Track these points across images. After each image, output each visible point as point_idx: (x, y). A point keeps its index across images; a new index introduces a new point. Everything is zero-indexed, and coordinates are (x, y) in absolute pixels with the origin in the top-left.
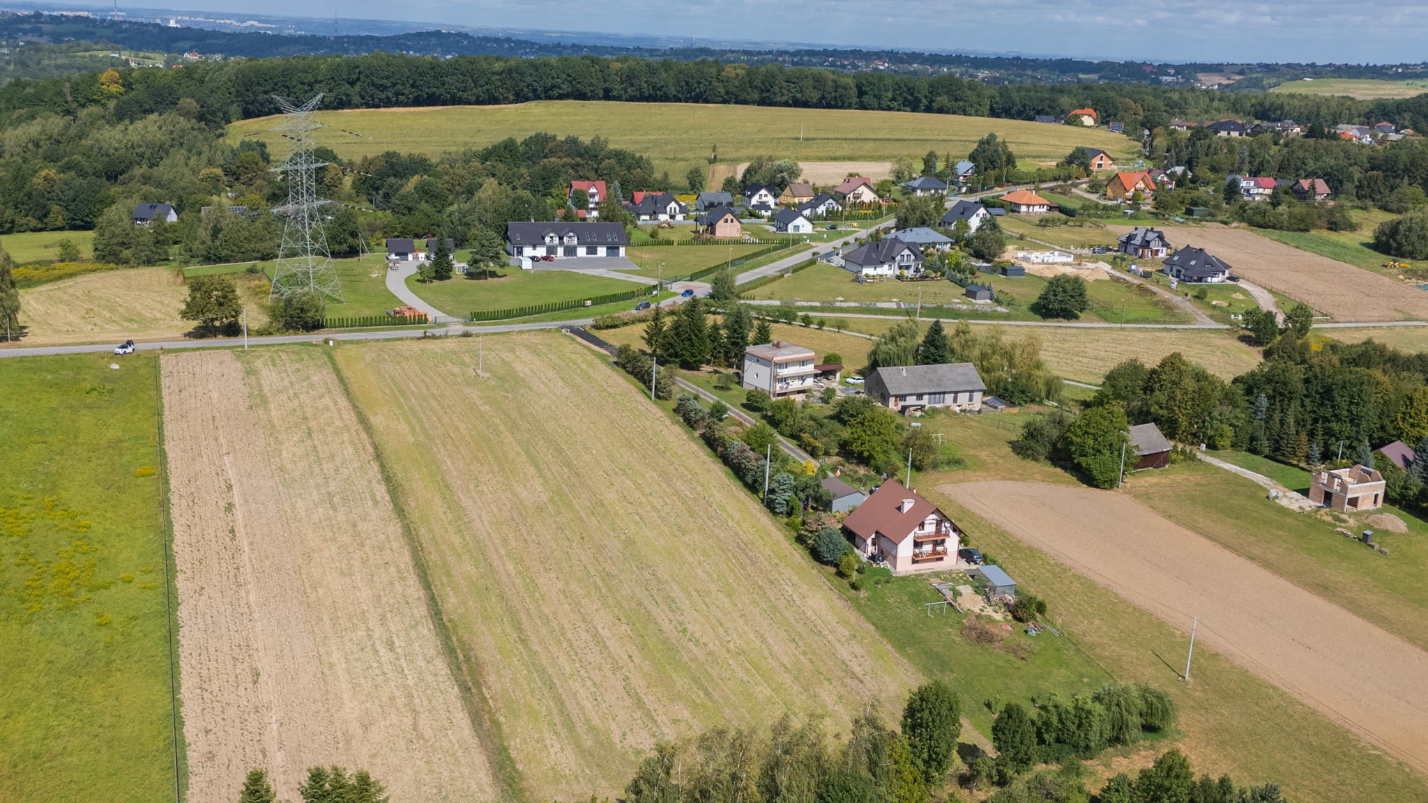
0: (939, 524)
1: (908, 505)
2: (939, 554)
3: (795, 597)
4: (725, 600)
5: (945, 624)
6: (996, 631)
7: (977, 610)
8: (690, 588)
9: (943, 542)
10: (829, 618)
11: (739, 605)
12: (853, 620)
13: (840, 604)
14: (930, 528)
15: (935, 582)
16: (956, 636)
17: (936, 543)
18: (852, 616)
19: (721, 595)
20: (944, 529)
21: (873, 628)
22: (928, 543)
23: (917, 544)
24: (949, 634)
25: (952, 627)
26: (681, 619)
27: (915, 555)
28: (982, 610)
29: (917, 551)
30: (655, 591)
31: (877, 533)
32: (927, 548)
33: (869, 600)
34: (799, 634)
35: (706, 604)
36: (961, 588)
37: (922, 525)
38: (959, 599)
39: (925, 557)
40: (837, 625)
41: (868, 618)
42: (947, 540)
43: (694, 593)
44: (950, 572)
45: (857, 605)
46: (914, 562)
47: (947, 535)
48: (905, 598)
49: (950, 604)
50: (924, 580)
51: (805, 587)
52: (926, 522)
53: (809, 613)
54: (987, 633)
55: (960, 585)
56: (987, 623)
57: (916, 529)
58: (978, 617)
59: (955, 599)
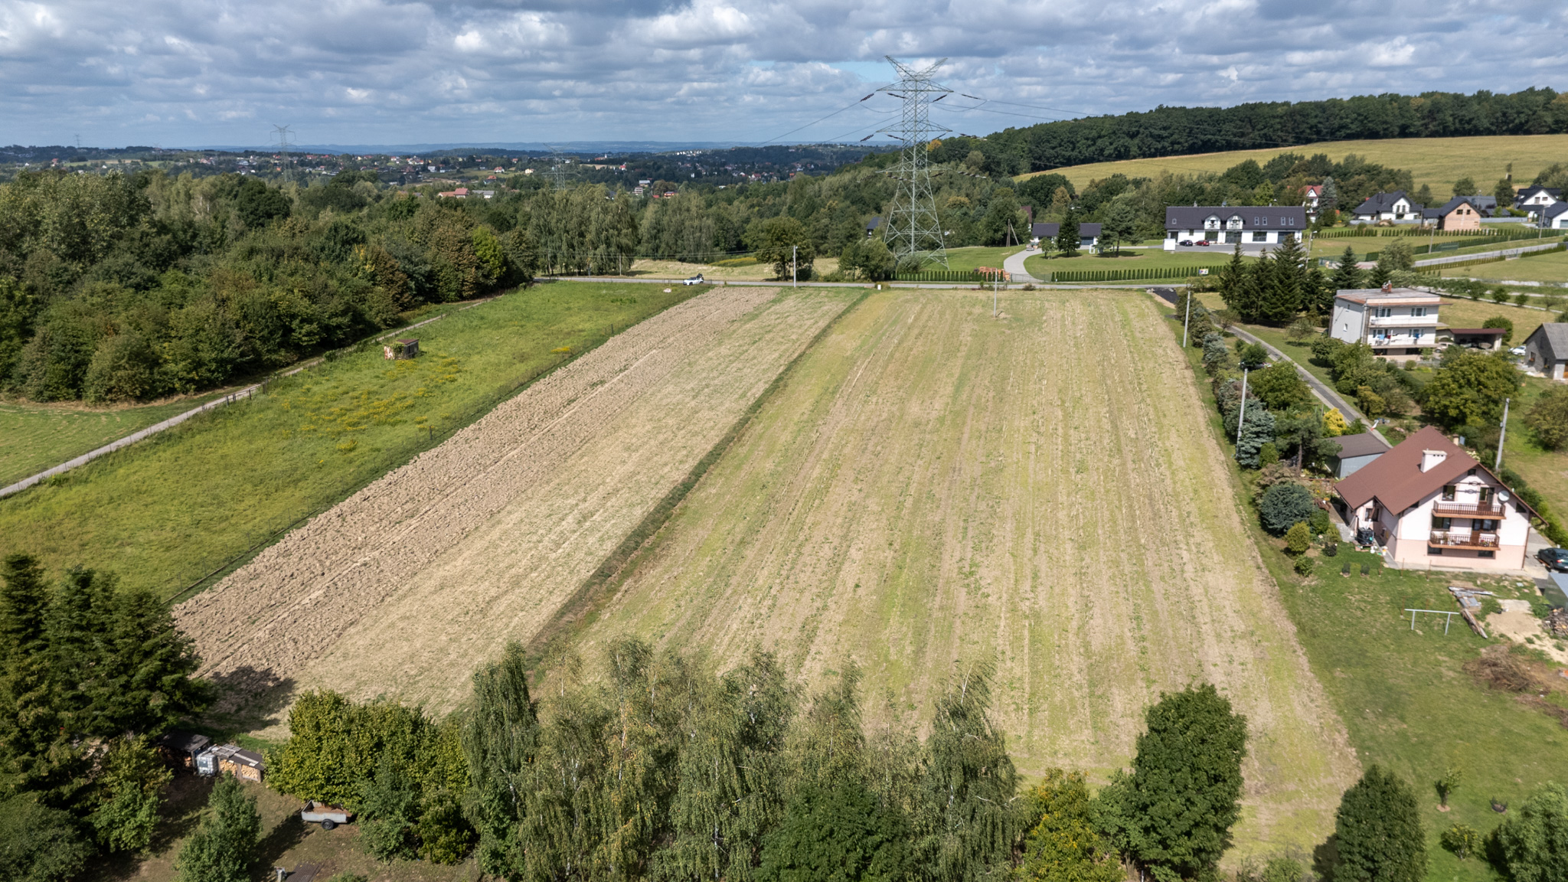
0: (1485, 495)
1: (1432, 460)
2: (1483, 544)
3: (1189, 568)
4: (1069, 552)
5: (1439, 649)
6: (1537, 675)
7: (1519, 639)
8: (1030, 530)
9: (1495, 526)
10: (1227, 603)
11: (1088, 560)
12: (1267, 613)
13: (1258, 586)
14: (1467, 496)
15: (1456, 588)
16: (1450, 669)
17: (1478, 526)
18: (1269, 608)
19: (1069, 546)
20: (1496, 504)
21: (1292, 628)
22: (1461, 522)
23: (1440, 522)
24: (1438, 663)
25: (1451, 655)
26: (978, 558)
27: (1433, 540)
28: (1530, 641)
29: (1438, 534)
30: (976, 524)
31: (1376, 500)
32: (1461, 533)
33: (1314, 590)
34: (1155, 613)
35: (1035, 551)
36: (1507, 604)
37: (1449, 490)
38: (1491, 618)
39: (1450, 545)
40: (1231, 614)
41: (1294, 615)
42: (1503, 523)
43: (1029, 536)
44: (1500, 579)
45: (1288, 596)
46: (1432, 551)
47: (1502, 513)
48: (1384, 598)
49: (1467, 620)
50: (1440, 580)
51: (1216, 558)
52: (1460, 487)
53: (1197, 591)
54: (1515, 675)
55: (1508, 597)
56: (1531, 662)
57: (1439, 498)
58: (1517, 650)
59: (1481, 617)
